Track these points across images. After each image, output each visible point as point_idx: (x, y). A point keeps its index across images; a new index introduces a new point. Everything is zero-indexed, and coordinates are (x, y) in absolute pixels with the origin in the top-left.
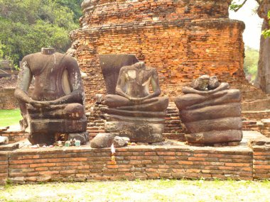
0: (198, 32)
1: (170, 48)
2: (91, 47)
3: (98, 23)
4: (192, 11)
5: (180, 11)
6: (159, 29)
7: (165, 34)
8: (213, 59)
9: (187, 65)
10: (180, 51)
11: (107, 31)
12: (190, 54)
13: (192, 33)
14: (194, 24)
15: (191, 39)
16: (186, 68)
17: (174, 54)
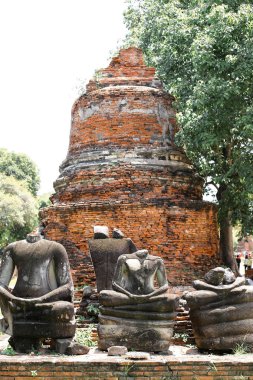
0: (177, 212)
1: (149, 227)
2: (62, 224)
3: (70, 200)
4: (170, 191)
5: (158, 190)
6: (136, 206)
7: (144, 212)
8: (192, 240)
9: (167, 246)
10: (160, 230)
11: (80, 208)
12: (169, 233)
13: (171, 213)
14: (173, 204)
15: (170, 218)
16: (166, 249)
17: (153, 234)
